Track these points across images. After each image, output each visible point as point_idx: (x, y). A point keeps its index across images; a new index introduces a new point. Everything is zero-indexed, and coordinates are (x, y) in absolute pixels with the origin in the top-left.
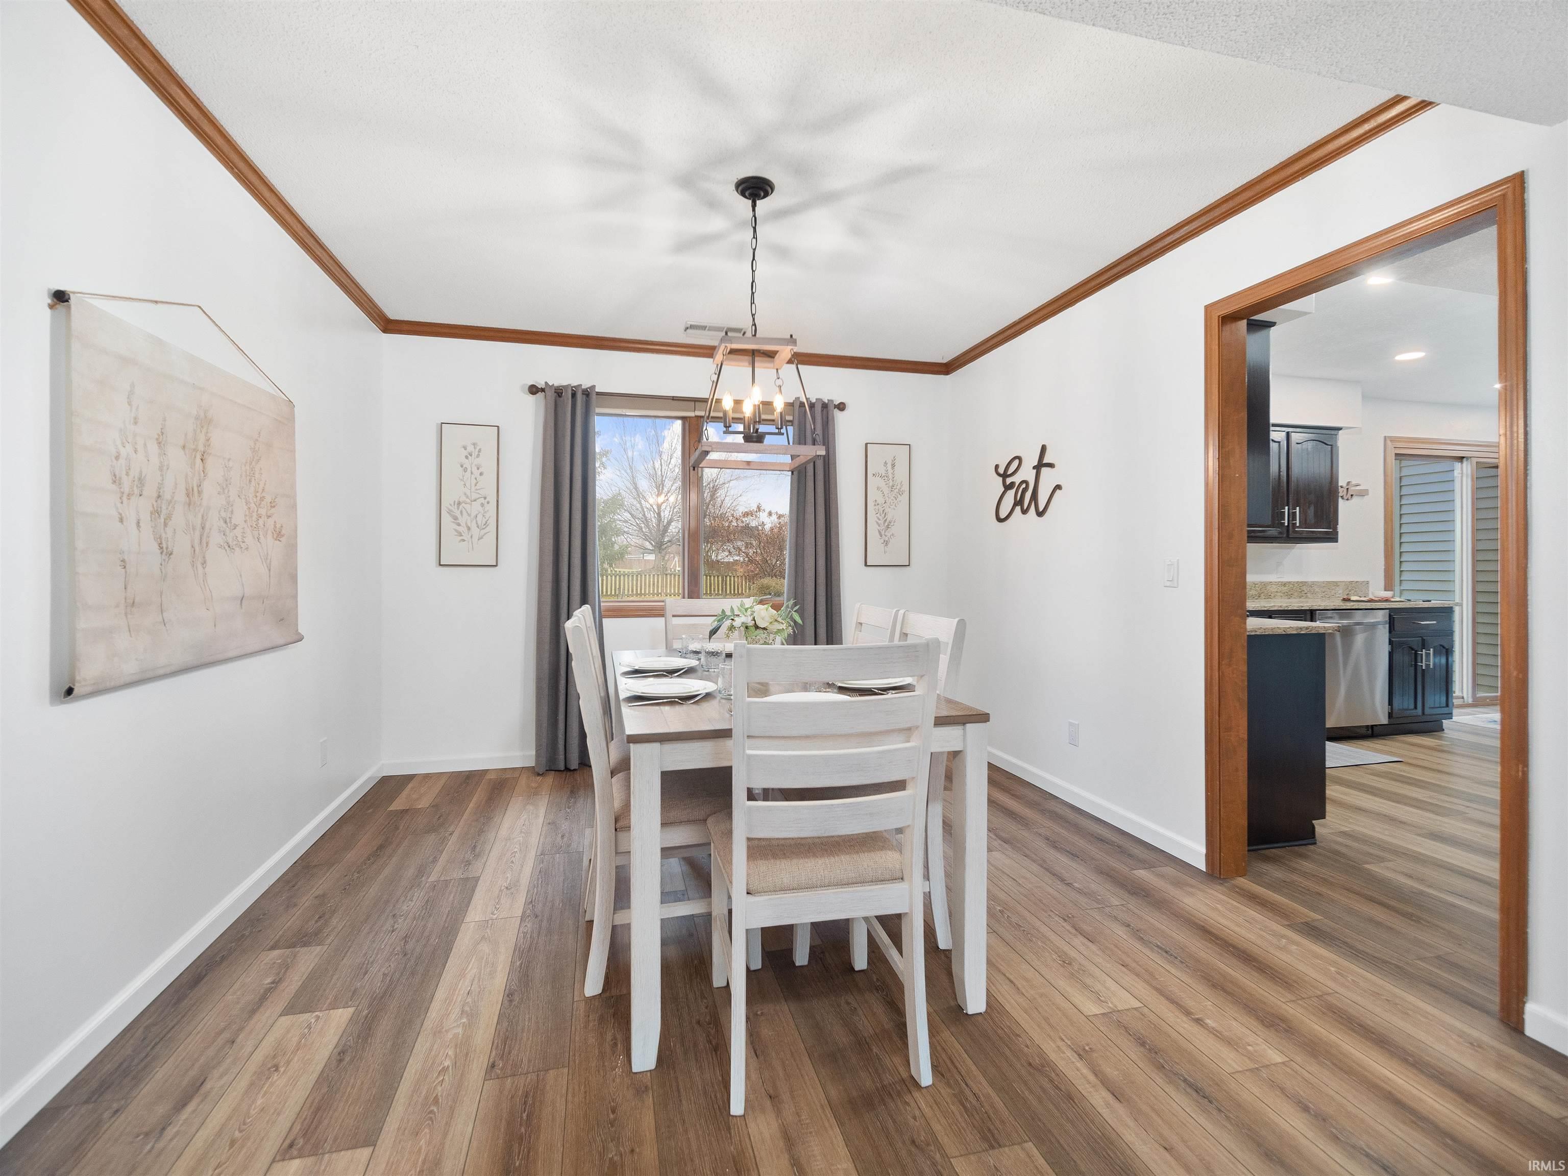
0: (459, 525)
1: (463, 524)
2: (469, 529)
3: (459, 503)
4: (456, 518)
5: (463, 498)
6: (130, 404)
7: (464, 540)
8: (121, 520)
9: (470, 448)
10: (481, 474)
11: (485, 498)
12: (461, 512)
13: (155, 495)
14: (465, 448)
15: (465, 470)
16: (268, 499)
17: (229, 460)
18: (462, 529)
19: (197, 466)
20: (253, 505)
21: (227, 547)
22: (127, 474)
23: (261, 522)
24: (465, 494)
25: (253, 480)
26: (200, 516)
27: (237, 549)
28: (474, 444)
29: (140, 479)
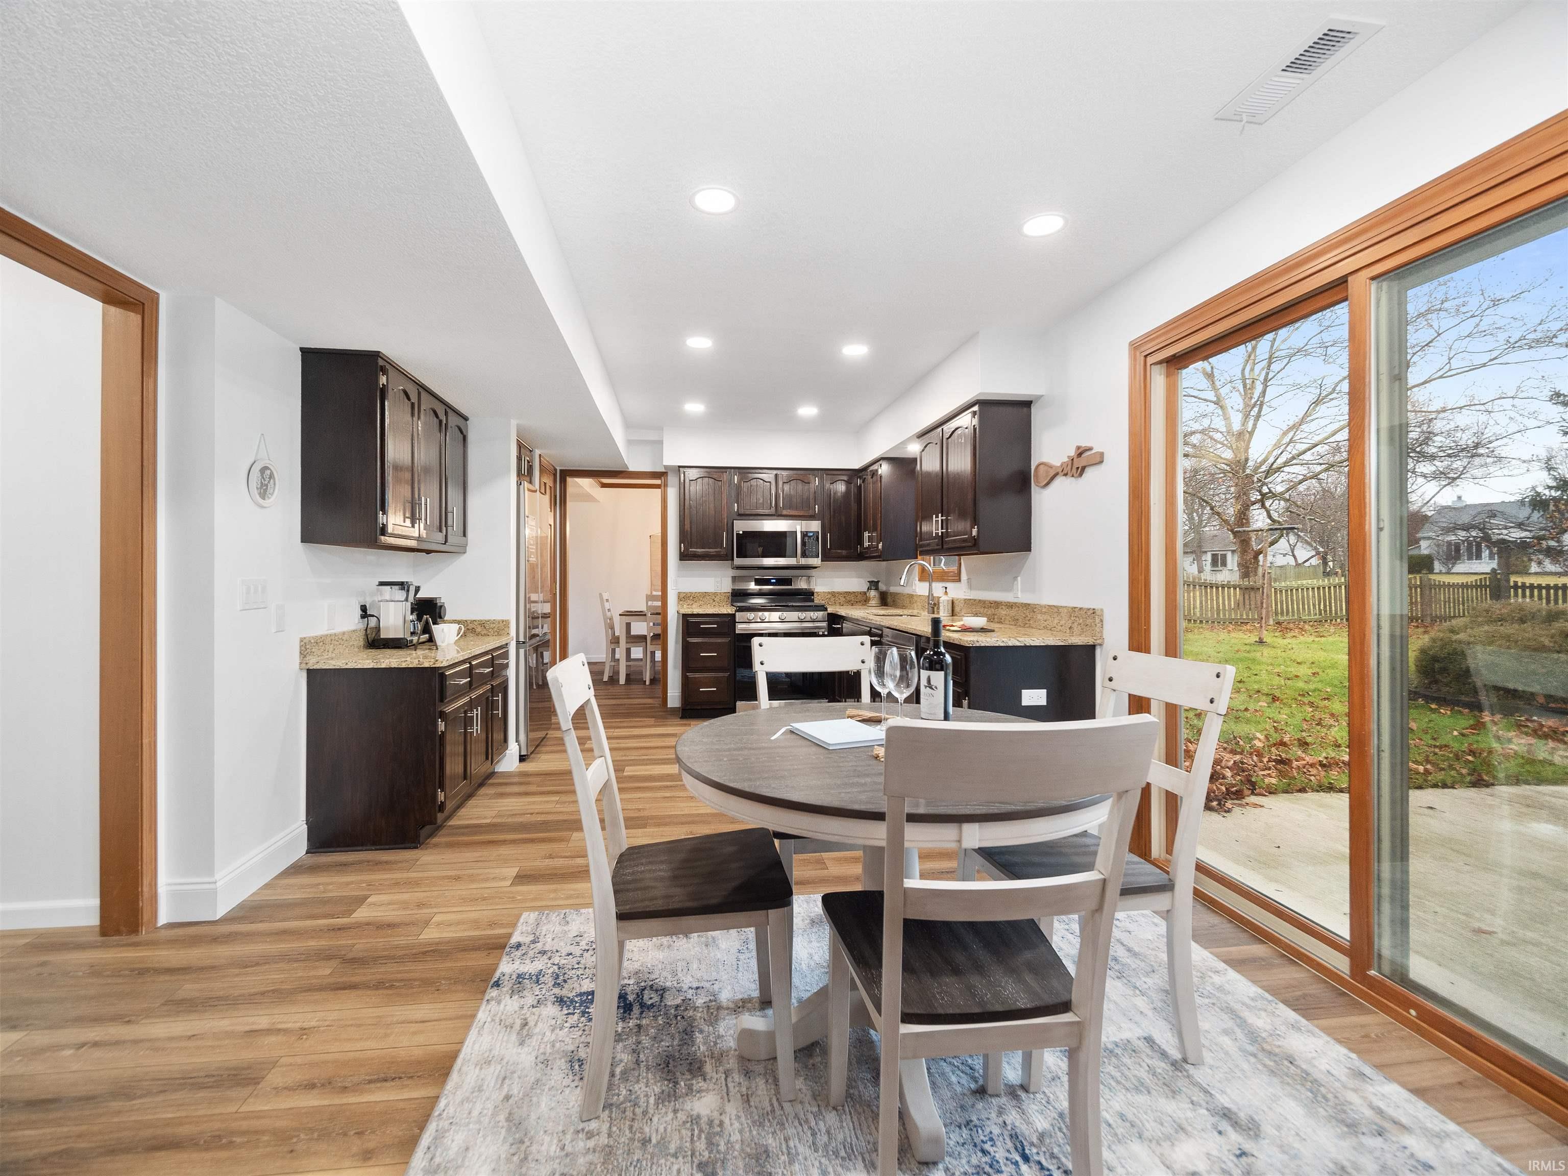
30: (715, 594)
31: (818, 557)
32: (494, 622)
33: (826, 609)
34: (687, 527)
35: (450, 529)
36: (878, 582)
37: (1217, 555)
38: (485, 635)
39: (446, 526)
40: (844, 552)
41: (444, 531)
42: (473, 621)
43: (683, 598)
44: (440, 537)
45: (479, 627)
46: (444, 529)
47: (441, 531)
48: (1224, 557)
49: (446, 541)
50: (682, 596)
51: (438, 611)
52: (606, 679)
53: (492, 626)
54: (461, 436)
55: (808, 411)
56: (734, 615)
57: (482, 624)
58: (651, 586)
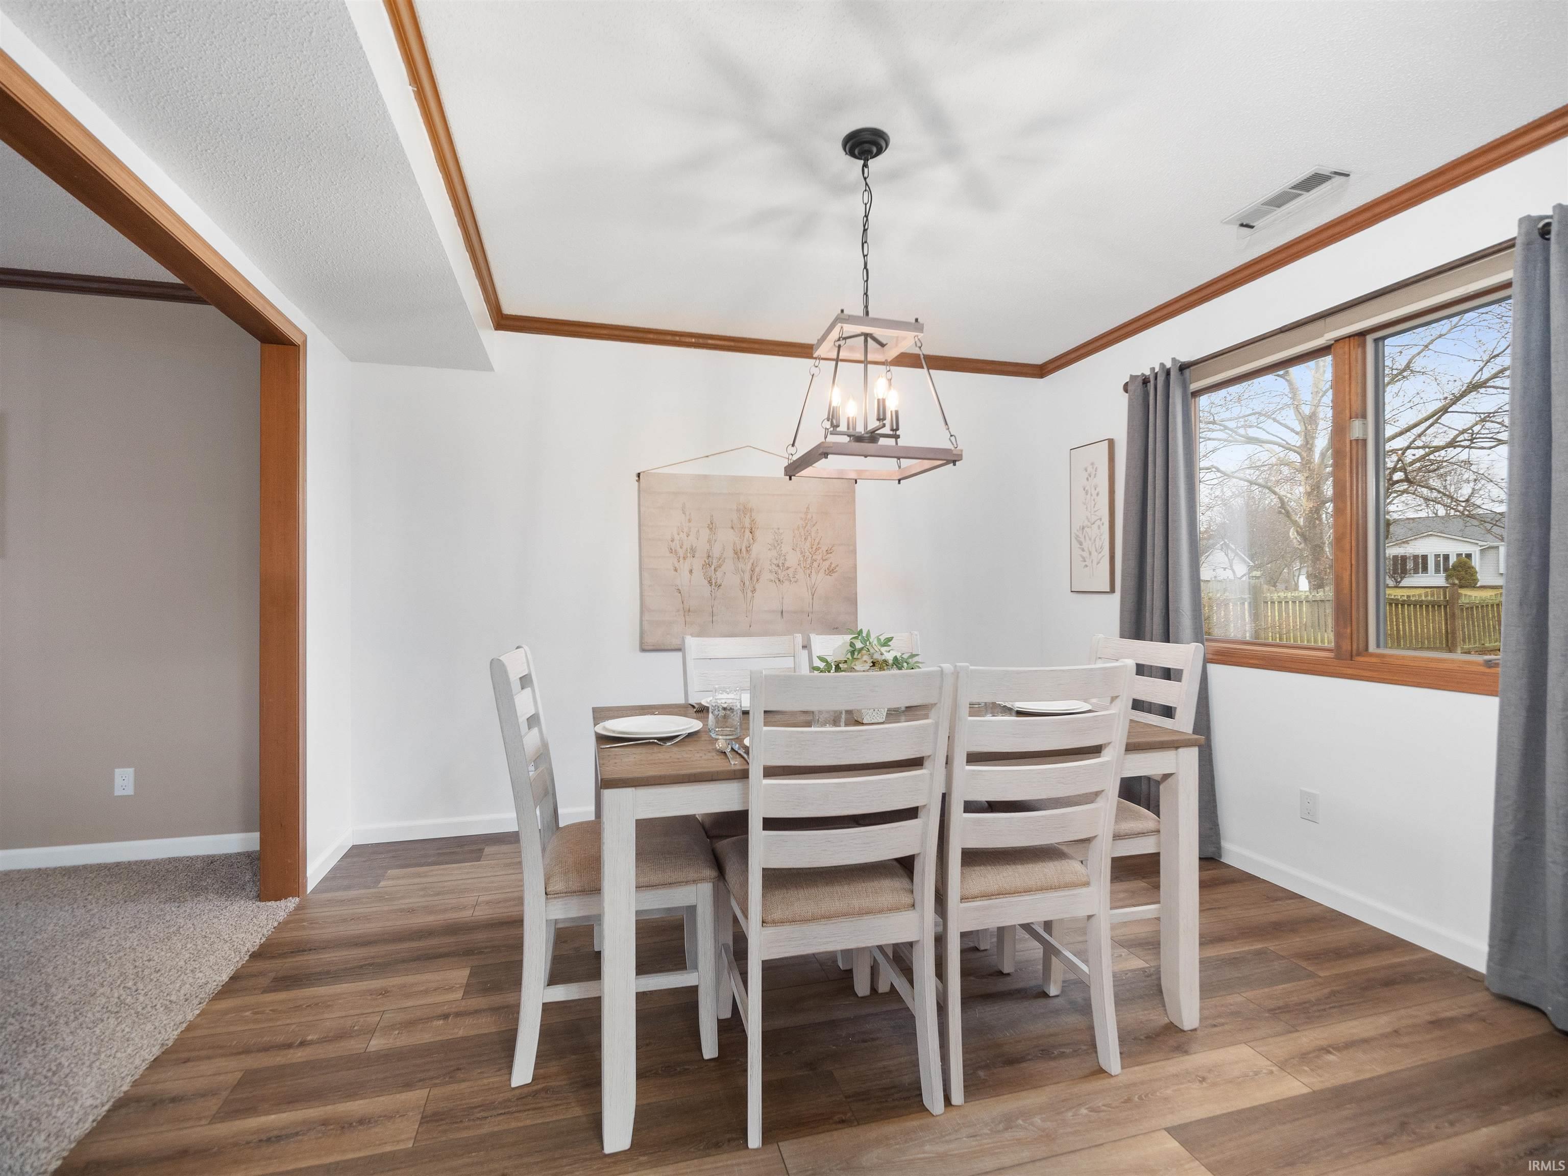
0: (1083, 550)
1: (1086, 549)
2: (1090, 554)
3: (1083, 528)
4: (1081, 543)
5: (1086, 523)
6: (684, 513)
7: (1086, 566)
8: (676, 570)
9: (1090, 469)
10: (1098, 494)
11: (1101, 519)
12: (1085, 537)
13: (706, 555)
14: (1086, 470)
15: (1087, 493)
16: (824, 548)
17: (779, 529)
18: (1086, 554)
19: (746, 536)
20: (808, 554)
21: (777, 581)
22: (681, 547)
23: (815, 564)
24: (1087, 518)
25: (809, 538)
26: (750, 564)
27: (787, 583)
28: (1092, 464)
29: (692, 549)
58: (642, 613)
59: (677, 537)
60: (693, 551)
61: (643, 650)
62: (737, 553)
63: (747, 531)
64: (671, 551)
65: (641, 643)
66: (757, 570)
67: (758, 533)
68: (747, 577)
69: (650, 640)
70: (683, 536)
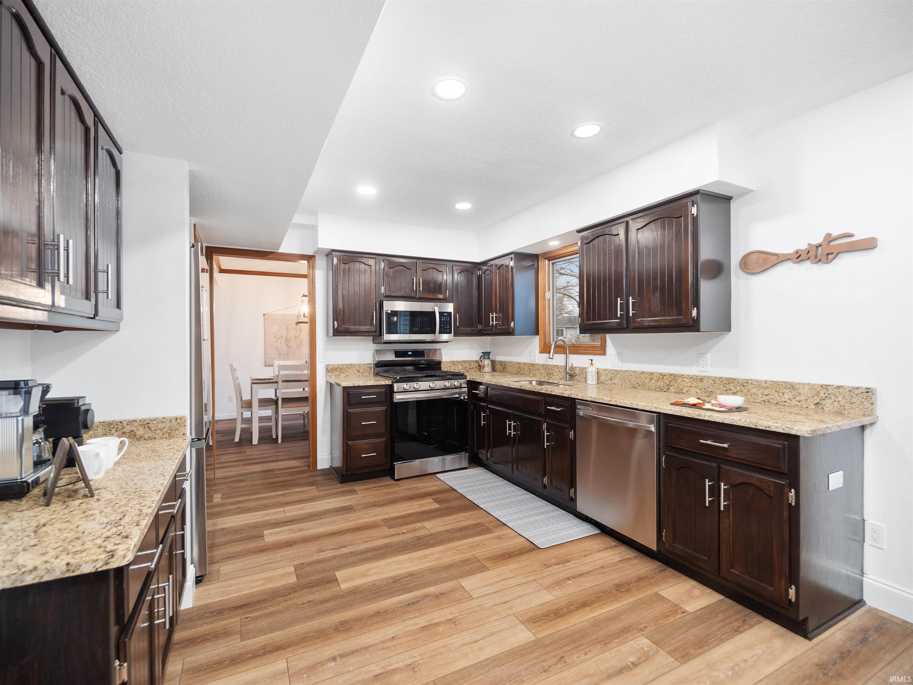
6: (278, 325)
8: (276, 342)
13: (286, 338)
22: (278, 336)
30: (360, 365)
31: (450, 333)
32: (163, 420)
33: (465, 377)
34: (340, 306)
35: (100, 295)
36: (490, 352)
37: (559, 330)
38: (150, 438)
39: (96, 292)
40: (468, 329)
41: (93, 299)
42: (131, 422)
43: (330, 370)
44: (88, 307)
45: (141, 429)
46: (93, 295)
47: (88, 298)
48: (562, 331)
49: (96, 314)
50: (330, 367)
51: (81, 418)
52: (237, 439)
53: (160, 426)
54: (113, 171)
55: (463, 206)
56: (391, 387)
57: (146, 424)
58: (265, 355)
59: (276, 333)
60: (281, 336)
61: (266, 366)
62: (296, 337)
63: (299, 331)
64: (274, 337)
65: (265, 364)
66: (302, 342)
67: (302, 331)
68: (299, 344)
69: (268, 363)
70: (278, 332)
